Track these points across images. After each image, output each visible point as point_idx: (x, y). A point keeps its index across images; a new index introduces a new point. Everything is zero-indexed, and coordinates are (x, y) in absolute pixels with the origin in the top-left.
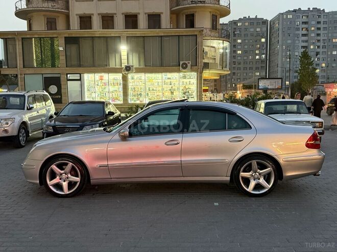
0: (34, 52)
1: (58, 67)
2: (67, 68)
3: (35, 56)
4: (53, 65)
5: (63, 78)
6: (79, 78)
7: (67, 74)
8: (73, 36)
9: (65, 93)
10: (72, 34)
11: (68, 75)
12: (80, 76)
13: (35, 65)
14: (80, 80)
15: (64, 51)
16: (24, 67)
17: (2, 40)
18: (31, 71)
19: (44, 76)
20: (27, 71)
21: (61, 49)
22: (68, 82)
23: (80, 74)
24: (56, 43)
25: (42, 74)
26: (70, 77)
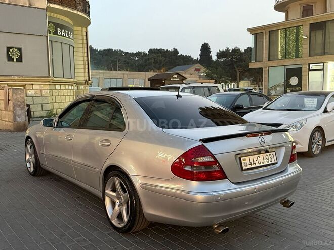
0: (280, 44)
1: (301, 57)
2: (310, 57)
3: (280, 48)
4: (297, 56)
5: (305, 68)
6: (321, 67)
7: (309, 64)
8: (319, 21)
9: (305, 85)
10: (317, 19)
11: (311, 65)
12: (323, 65)
13: (280, 57)
14: (322, 69)
15: (308, 39)
16: (269, 60)
17: (253, 36)
18: (274, 63)
19: (287, 67)
20: (271, 63)
21: (305, 37)
22: (310, 72)
23: (323, 63)
24: (301, 31)
25: (285, 66)
26: (312, 67)
